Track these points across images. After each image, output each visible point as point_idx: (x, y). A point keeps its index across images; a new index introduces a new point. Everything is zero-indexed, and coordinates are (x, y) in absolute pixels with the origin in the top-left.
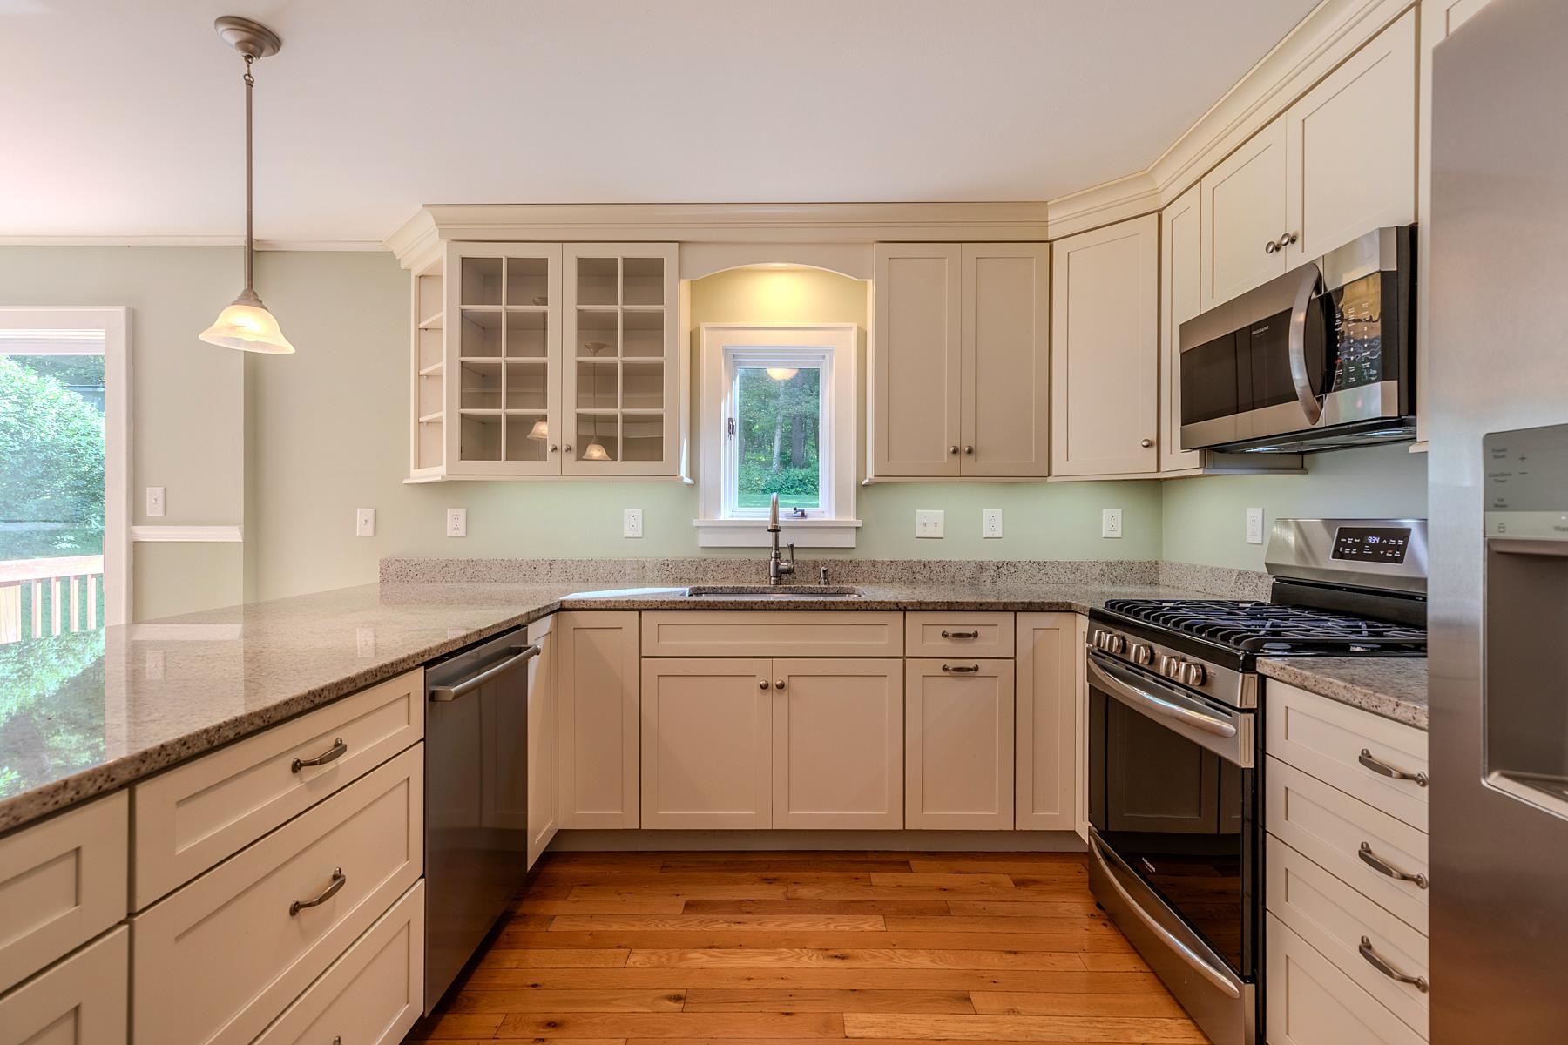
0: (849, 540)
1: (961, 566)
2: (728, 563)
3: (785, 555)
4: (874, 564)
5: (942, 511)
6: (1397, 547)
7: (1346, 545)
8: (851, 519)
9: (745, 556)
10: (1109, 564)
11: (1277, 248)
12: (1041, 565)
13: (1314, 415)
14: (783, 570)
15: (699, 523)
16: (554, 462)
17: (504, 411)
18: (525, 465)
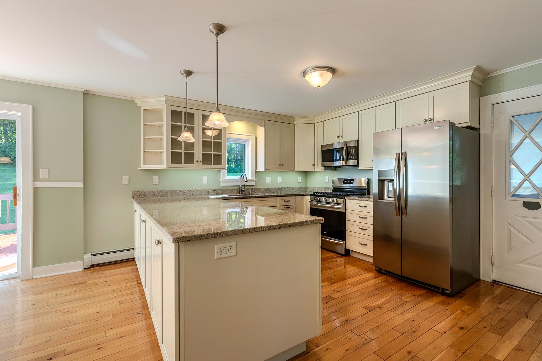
0: (253, 184)
1: (275, 189)
2: (228, 190)
3: (243, 187)
4: (259, 189)
5: (271, 177)
6: (352, 182)
7: (345, 182)
8: (254, 179)
9: (232, 188)
10: (299, 187)
11: (338, 137)
12: (288, 188)
13: (346, 163)
14: (242, 191)
15: (221, 179)
16: (197, 165)
17: (183, 151)
18: (189, 165)
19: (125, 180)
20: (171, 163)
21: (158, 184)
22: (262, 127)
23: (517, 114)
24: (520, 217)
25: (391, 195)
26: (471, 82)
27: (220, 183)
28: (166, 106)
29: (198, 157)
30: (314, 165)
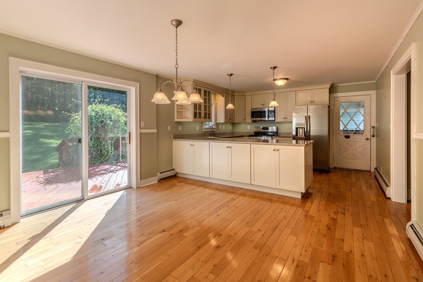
6: (267, 129)
7: (263, 129)
9: (208, 133)
11: (262, 105)
13: (268, 119)
14: (213, 134)
15: (204, 128)
16: (202, 119)
17: (198, 111)
18: (200, 119)
19: (169, 128)
20: (194, 118)
21: (181, 130)
22: (223, 97)
23: (342, 102)
24: (343, 141)
25: (301, 134)
26: (329, 88)
27: (203, 130)
28: (192, 84)
29: (203, 115)
30: (245, 119)
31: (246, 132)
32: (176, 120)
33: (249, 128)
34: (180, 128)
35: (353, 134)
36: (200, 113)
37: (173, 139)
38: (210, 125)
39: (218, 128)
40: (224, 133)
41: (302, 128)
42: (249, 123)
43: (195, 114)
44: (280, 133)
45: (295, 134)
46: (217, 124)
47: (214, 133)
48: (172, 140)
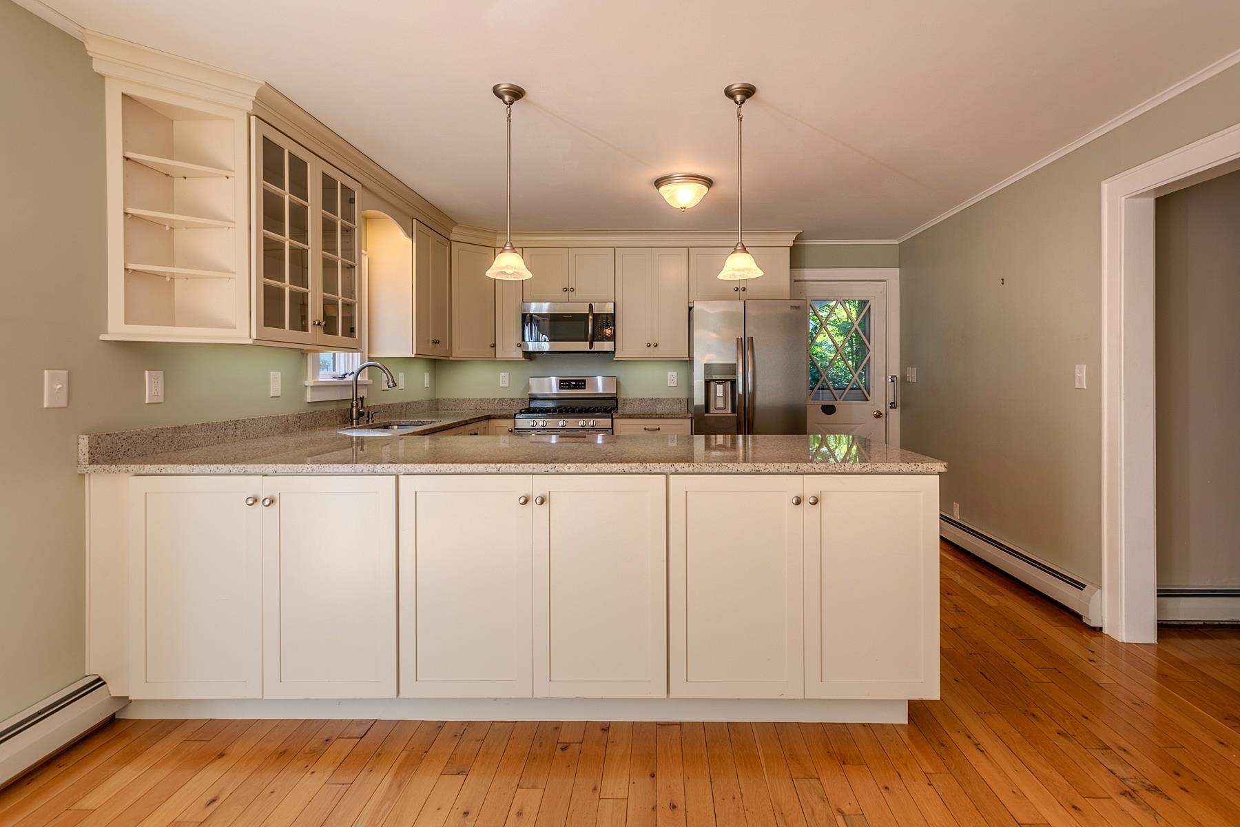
0: (365, 393)
3: (360, 405)
6: (582, 385)
7: (563, 385)
9: (330, 407)
11: (566, 290)
13: (591, 346)
14: (360, 414)
15: (310, 382)
16: (313, 333)
17: (287, 286)
18: (298, 335)
19: (52, 388)
20: (265, 326)
21: (162, 401)
22: (409, 236)
23: (816, 298)
24: (819, 424)
25: (720, 404)
26: (791, 248)
27: (303, 395)
28: (249, 116)
29: (315, 311)
30: (494, 346)
31: (494, 399)
32: (118, 328)
33: (504, 382)
34: (152, 386)
35: (843, 400)
36: (300, 303)
37: (96, 467)
38: (341, 371)
39: (391, 384)
40: (402, 406)
41: (725, 381)
42: (509, 362)
43: (272, 299)
44: (625, 400)
45: (704, 403)
46: (375, 366)
47: (362, 407)
48: (80, 469)
